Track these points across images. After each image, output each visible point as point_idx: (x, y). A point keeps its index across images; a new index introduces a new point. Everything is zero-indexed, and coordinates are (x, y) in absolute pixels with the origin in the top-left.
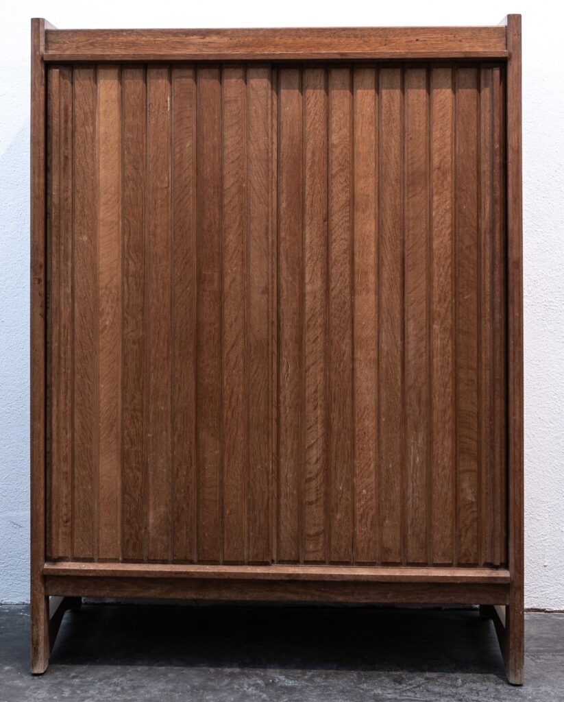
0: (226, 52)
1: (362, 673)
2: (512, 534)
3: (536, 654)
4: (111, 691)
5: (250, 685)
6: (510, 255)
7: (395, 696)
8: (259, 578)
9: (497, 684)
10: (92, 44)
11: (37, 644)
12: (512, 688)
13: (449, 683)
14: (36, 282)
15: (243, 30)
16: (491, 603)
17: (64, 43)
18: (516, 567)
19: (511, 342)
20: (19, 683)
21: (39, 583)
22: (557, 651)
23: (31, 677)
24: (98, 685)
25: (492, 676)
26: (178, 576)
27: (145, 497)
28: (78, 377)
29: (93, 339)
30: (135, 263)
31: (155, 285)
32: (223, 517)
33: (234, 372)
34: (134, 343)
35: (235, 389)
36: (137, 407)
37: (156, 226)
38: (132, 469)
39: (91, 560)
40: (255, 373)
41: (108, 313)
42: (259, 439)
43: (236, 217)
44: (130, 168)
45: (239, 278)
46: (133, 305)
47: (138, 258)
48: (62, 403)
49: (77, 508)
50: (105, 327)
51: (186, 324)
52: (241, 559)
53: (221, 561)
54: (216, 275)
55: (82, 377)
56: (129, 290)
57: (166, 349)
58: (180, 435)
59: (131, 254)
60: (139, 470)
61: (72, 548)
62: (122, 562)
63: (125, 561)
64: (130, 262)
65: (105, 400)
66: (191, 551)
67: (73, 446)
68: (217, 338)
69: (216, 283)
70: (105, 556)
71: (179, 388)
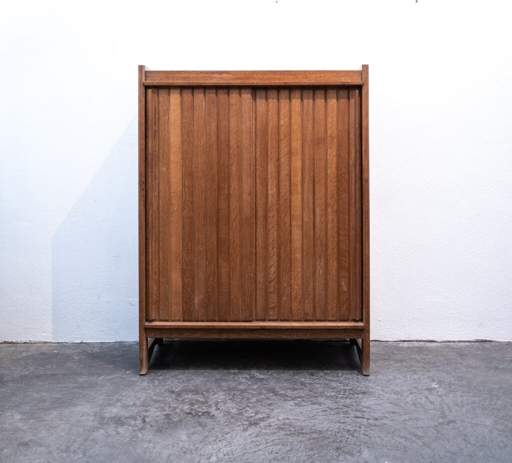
0: (231, 82)
1: (295, 371)
2: (364, 306)
3: (375, 361)
4: (177, 382)
5: (243, 378)
6: (363, 177)
7: (310, 382)
8: (247, 328)
9: (358, 375)
10: (167, 78)
11: (142, 361)
12: (364, 377)
13: (336, 375)
14: (141, 190)
15: (239, 71)
16: (354, 338)
17: (154, 77)
18: (366, 321)
19: (364, 217)
20: (134, 379)
21: (143, 332)
22: (385, 359)
23: (139, 376)
24: (171, 379)
25: (355, 372)
26: (209, 327)
27: (193, 291)
28: (161, 234)
29: (168, 217)
30: (188, 181)
31: (198, 191)
32: (230, 300)
33: (235, 231)
34: (188, 218)
35: (236, 240)
36: (190, 249)
37: (198, 163)
38: (187, 278)
39: (168, 321)
40: (245, 232)
41: (175, 205)
42: (247, 263)
43: (236, 159)
44: (185, 136)
45: (237, 188)
46: (187, 201)
47: (190, 178)
48: (154, 247)
49: (161, 296)
50: (174, 211)
51: (212, 209)
52: (238, 319)
53: (229, 320)
54: (226, 186)
55: (163, 235)
56: (185, 194)
57: (203, 221)
58: (210, 262)
59: (186, 177)
60: (190, 278)
62: (182, 321)
63: (184, 321)
64: (186, 180)
65: (174, 246)
66: (215, 316)
67: (159, 267)
68: (227, 216)
69: (226, 190)
70: (174, 319)
71: (209, 239)
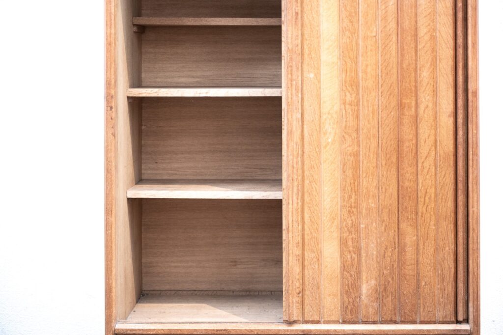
27: (359, 273)
28: (307, 182)
29: (318, 153)
30: (351, 95)
31: (367, 111)
32: (419, 288)
33: (428, 177)
34: (351, 155)
35: (428, 190)
36: (354, 205)
37: (367, 66)
38: (349, 252)
39: (318, 322)
40: (444, 178)
41: (330, 133)
42: (447, 226)
43: (428, 58)
44: (346, 21)
45: (431, 105)
46: (349, 127)
47: (353, 90)
48: (295, 202)
49: (307, 283)
50: (328, 143)
51: (391, 141)
52: (434, 320)
53: (418, 321)
54: (413, 103)
55: (310, 182)
56: (346, 115)
57: (375, 160)
58: (386, 226)
59: (348, 87)
60: (355, 253)
61: (303, 314)
62: (342, 324)
63: (344, 322)
64: (347, 93)
65: (329, 200)
66: (395, 314)
67: (303, 235)
68: (414, 151)
69: (413, 109)
70: (329, 320)
71: (386, 189)
